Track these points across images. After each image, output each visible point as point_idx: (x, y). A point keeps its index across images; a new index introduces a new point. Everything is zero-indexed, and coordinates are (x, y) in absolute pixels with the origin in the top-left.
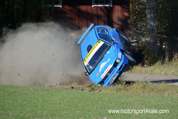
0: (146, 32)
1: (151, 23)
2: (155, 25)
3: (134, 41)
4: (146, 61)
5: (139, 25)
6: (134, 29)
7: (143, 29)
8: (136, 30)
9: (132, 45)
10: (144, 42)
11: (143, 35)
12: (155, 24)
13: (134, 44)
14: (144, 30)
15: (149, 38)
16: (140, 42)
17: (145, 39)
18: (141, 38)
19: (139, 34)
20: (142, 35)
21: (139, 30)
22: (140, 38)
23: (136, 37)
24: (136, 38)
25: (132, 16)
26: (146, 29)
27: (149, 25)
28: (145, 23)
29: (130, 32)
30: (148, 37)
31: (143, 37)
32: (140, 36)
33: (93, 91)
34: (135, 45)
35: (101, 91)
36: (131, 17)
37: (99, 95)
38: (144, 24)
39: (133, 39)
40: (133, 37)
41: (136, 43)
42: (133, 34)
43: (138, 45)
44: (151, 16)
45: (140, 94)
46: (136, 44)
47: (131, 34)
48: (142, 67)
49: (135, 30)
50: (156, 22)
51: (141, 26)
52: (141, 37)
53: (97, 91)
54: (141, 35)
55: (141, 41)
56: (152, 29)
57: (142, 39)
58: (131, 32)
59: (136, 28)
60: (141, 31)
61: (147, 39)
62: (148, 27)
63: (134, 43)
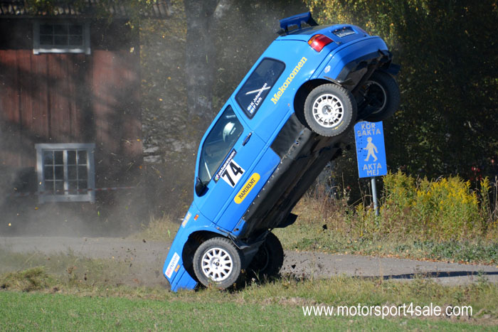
0: (184, 126)
1: (200, 100)
2: (209, 107)
3: (151, 150)
4: (184, 205)
5: (165, 107)
6: (152, 116)
7: (176, 117)
8: (158, 119)
9: (147, 160)
10: (181, 153)
11: (176, 134)
12: (210, 103)
13: (152, 159)
14: (178, 119)
15: (194, 142)
16: (167, 152)
17: (183, 145)
18: (170, 143)
19: (166, 130)
20: (173, 133)
21: (164, 118)
22: (168, 141)
23: (158, 138)
24: (156, 142)
25: (145, 81)
26: (186, 117)
27: (195, 107)
28: (183, 101)
29: (139, 124)
30: (191, 141)
31: (177, 139)
32: (169, 136)
33: (35, 289)
34: (153, 161)
35: (56, 289)
36: (144, 83)
37: (52, 300)
38: (181, 104)
39: (148, 143)
40: (150, 140)
41: (158, 156)
42: (149, 130)
43: (163, 161)
44: (200, 82)
45: (168, 298)
46: (159, 159)
47: (143, 130)
48: (172, 223)
49: (155, 118)
50: (214, 98)
51: (170, 107)
52: (172, 140)
53: (46, 291)
54: (170, 133)
55: (171, 151)
56: (202, 117)
57: (174, 144)
58: (143, 126)
59: (156, 115)
60: (173, 123)
61: (188, 146)
62: (191, 112)
63: (151, 157)
